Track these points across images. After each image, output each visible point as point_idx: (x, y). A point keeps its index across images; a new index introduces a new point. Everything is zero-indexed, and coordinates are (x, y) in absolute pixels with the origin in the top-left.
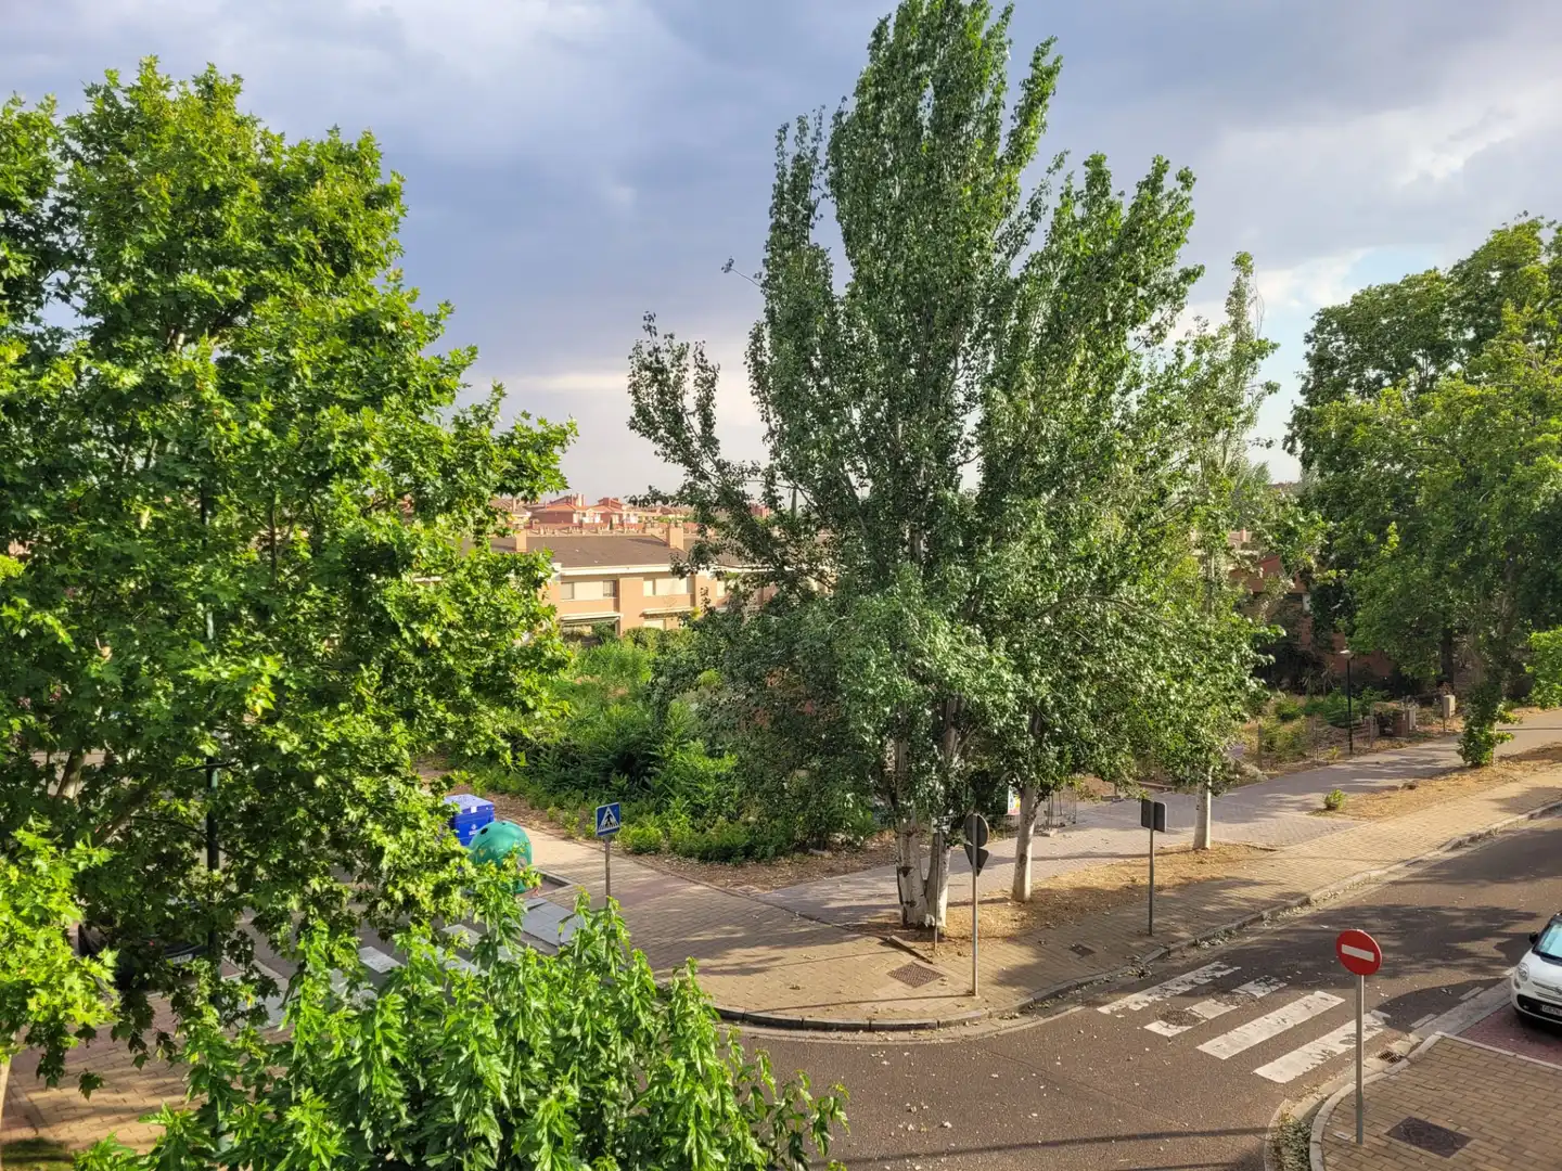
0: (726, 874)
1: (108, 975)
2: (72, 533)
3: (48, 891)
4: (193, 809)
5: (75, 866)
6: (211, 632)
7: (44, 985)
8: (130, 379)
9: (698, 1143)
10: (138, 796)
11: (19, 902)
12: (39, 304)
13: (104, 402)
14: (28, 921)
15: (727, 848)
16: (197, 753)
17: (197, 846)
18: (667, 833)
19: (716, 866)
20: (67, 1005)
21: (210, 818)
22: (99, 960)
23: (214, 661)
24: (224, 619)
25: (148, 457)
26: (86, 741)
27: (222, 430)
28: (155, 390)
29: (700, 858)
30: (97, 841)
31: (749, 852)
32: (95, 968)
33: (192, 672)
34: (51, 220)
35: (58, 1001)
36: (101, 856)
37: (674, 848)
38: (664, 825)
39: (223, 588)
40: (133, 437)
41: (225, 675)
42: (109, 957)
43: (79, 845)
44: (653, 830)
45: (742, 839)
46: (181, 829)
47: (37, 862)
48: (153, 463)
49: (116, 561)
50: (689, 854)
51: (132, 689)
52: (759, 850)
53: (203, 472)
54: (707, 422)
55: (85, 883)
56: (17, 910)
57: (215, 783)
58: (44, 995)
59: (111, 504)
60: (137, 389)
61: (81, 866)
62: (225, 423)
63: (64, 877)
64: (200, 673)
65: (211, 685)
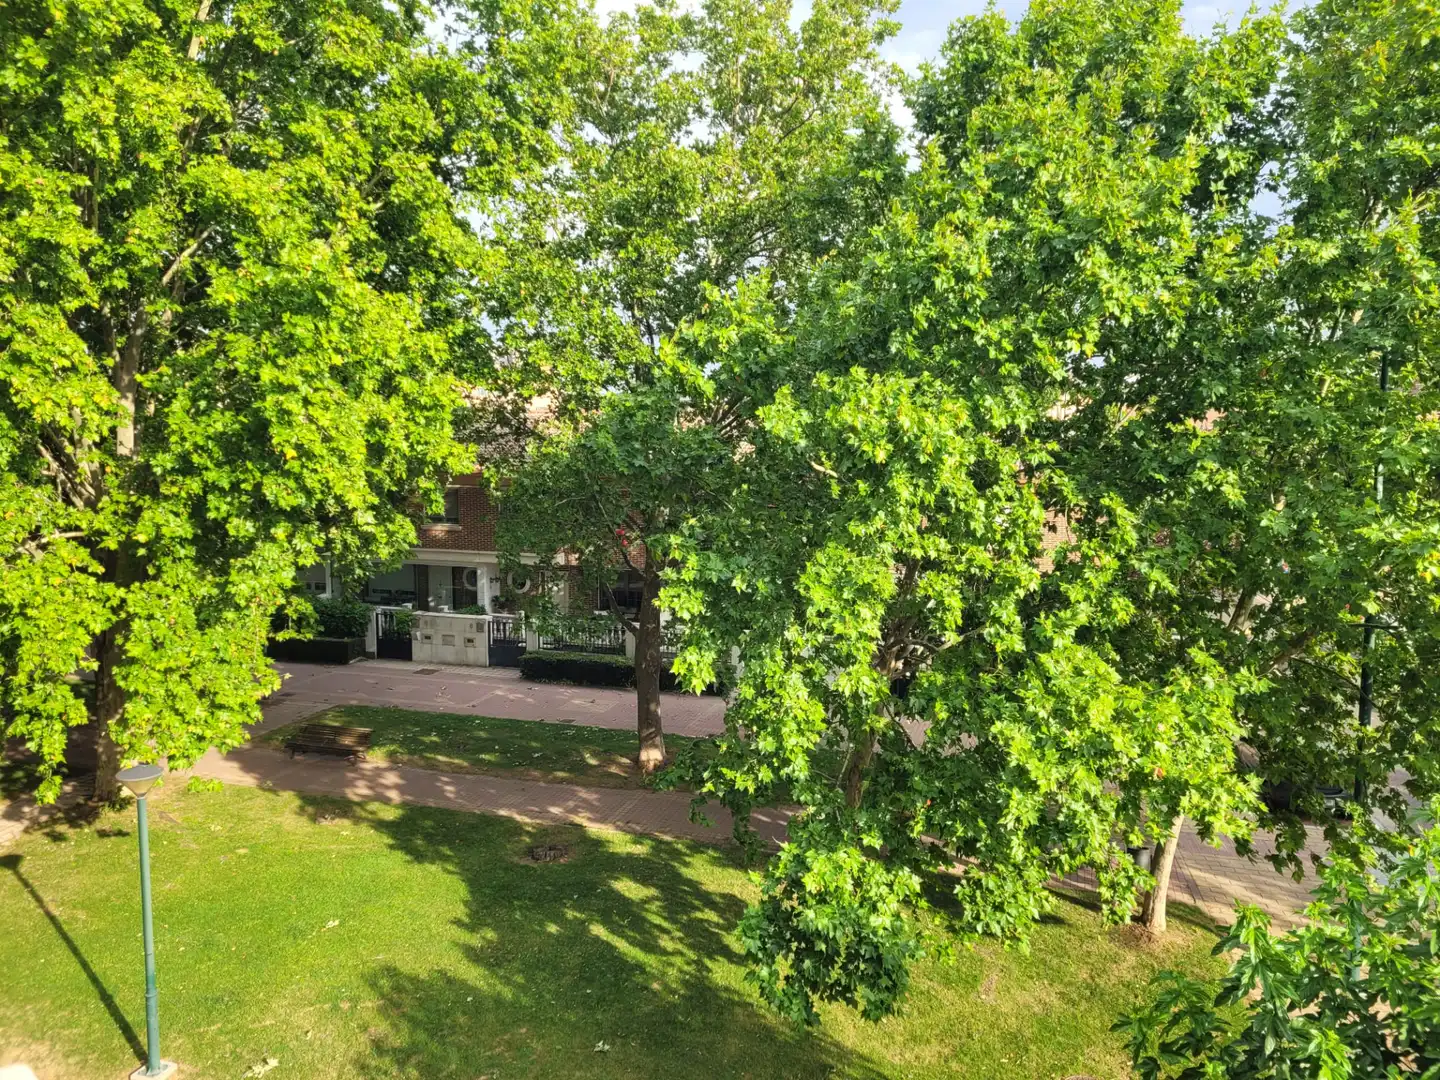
1: (1251, 797)
2: (1260, 398)
3: (1212, 705)
4: (1348, 663)
5: (1238, 689)
6: (1380, 496)
7: (1198, 788)
8: (1329, 252)
10: (1299, 642)
11: (1189, 708)
12: (1251, 195)
13: (1302, 277)
14: (1195, 727)
16: (1356, 609)
17: (1350, 700)
20: (1213, 813)
21: (1365, 676)
22: (1245, 782)
23: (1388, 521)
24: (1397, 484)
25: (1334, 329)
26: (1257, 585)
27: (1420, 293)
28: (1352, 261)
30: (1261, 673)
32: (1241, 787)
33: (1364, 531)
34: (1271, 113)
35: (1207, 805)
36: (1261, 686)
39: (1404, 453)
40: (1324, 307)
41: (1397, 536)
42: (1255, 782)
43: (1244, 671)
46: (1337, 681)
47: (1207, 678)
48: (1339, 333)
49: (1297, 424)
51: (1300, 541)
53: (1395, 335)
55: (1248, 706)
56: (1187, 714)
57: (1372, 645)
58: (1196, 797)
59: (1296, 370)
60: (1333, 262)
61: (1243, 690)
62: (1424, 287)
63: (1227, 698)
64: (1373, 533)
65: (1382, 544)
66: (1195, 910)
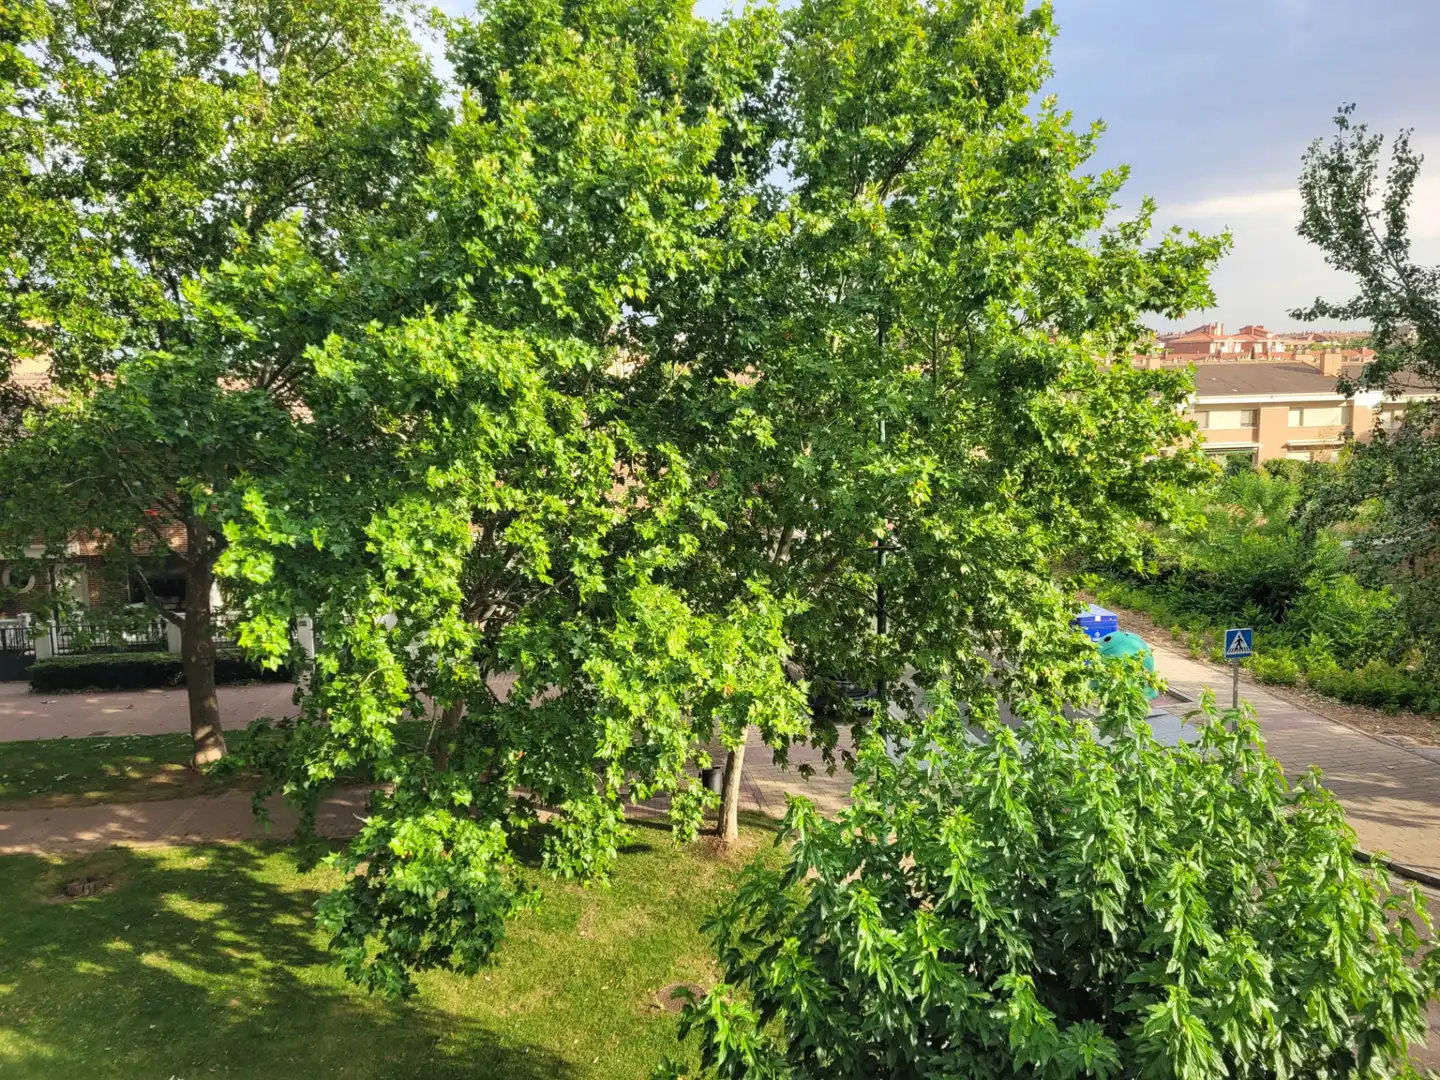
0: (1375, 720)
1: (803, 699)
2: (786, 355)
3: (766, 628)
4: (867, 582)
5: (785, 611)
6: (883, 438)
7: (761, 698)
8: (824, 225)
9: (1342, 945)
10: (830, 568)
11: (748, 633)
12: (767, 171)
13: (810, 248)
14: (754, 648)
15: (1377, 693)
16: (871, 537)
17: (870, 612)
18: (1305, 669)
19: (1362, 709)
20: (775, 717)
21: (880, 592)
22: (797, 687)
23: (886, 459)
24: (894, 427)
25: (838, 294)
26: (792, 520)
27: (893, 260)
28: (844, 233)
29: (1343, 699)
30: (802, 595)
31: (1406, 701)
32: (794, 692)
33: (869, 467)
34: (776, 96)
35: (769, 711)
36: (803, 607)
37: (1311, 684)
38: (1301, 660)
39: (893, 401)
40: (829, 277)
41: (894, 471)
42: (805, 685)
43: (788, 596)
44: (1289, 664)
45: (1397, 685)
46: (859, 598)
47: (760, 605)
48: (843, 298)
49: (816, 378)
50: (1330, 693)
51: (826, 481)
52: (1419, 702)
53: (881, 300)
54: (1397, 222)
55: (794, 626)
56: (747, 638)
57: (884, 563)
58: (760, 705)
59: (811, 330)
60: (831, 232)
61: (789, 612)
62: (895, 254)
63: (778, 620)
64: (875, 469)
65: (883, 479)
66: (761, 815)
